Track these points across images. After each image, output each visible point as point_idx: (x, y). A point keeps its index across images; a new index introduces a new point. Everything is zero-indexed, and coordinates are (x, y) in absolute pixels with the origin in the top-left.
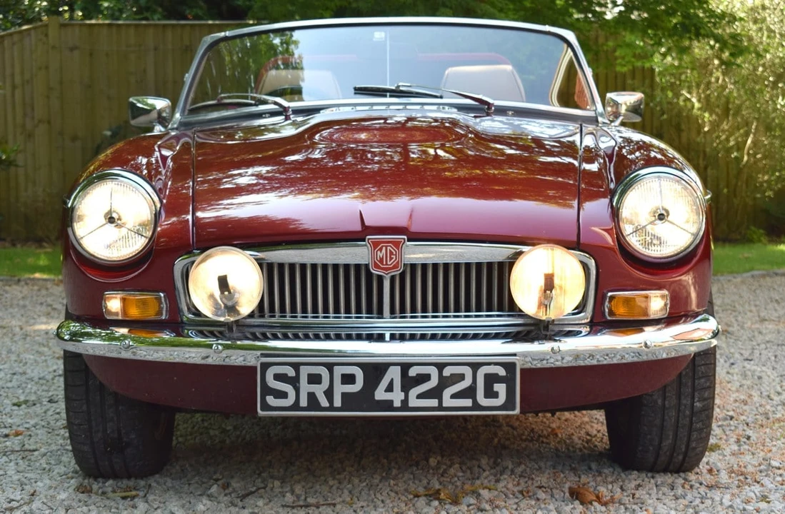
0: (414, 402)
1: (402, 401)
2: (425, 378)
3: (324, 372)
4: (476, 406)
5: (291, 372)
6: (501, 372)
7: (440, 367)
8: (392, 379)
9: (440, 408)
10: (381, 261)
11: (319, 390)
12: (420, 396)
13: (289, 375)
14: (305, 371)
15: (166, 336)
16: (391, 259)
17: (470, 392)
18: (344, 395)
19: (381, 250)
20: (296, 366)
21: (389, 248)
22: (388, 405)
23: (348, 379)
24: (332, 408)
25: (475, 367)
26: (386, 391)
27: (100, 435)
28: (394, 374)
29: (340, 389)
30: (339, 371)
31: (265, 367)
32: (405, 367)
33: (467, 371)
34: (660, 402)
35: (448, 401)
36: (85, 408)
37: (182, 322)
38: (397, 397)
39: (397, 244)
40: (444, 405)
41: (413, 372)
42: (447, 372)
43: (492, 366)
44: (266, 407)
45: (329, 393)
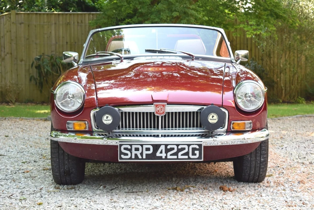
0: (169, 157)
1: (165, 156)
2: (173, 149)
3: (140, 147)
4: (189, 158)
5: (129, 147)
6: (197, 147)
7: (178, 145)
8: (162, 150)
9: (178, 159)
10: (158, 111)
11: (138, 153)
12: (171, 155)
13: (129, 148)
14: (134, 147)
15: (88, 136)
16: (162, 110)
17: (187, 154)
18: (146, 155)
19: (158, 107)
20: (131, 145)
21: (161, 107)
22: (161, 158)
23: (148, 149)
24: (142, 159)
25: (189, 145)
26: (160, 153)
27: (62, 170)
28: (163, 148)
29: (145, 153)
30: (145, 147)
31: (121, 145)
32: (166, 145)
33: (186, 147)
34: (249, 159)
35: (180, 157)
36: (58, 160)
37: (93, 131)
38: (163, 155)
39: (164, 106)
40: (179, 158)
41: (169, 147)
42: (180, 147)
43: (194, 145)
44: (121, 158)
45: (142, 154)
